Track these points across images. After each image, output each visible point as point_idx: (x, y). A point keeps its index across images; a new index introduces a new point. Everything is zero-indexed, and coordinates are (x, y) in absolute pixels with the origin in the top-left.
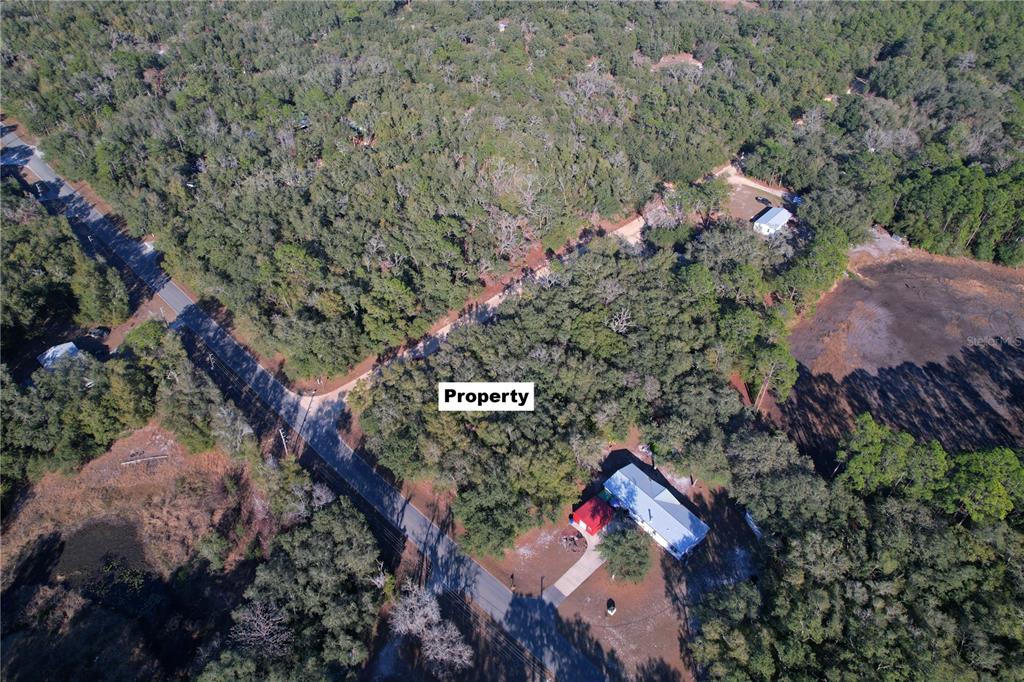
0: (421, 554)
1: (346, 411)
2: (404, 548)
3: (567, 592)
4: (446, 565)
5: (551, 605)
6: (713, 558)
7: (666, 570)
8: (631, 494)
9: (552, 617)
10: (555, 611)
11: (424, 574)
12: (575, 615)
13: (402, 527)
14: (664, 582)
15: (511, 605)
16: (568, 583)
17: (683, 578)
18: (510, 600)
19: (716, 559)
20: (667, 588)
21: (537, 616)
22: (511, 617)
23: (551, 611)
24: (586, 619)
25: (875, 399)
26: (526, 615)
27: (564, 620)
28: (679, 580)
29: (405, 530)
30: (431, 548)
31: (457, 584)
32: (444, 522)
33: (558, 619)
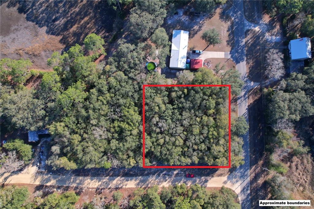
0: (248, 97)
1: (229, 173)
2: (251, 103)
3: (223, 53)
4: (245, 88)
5: (230, 54)
6: (179, 27)
7: (194, 35)
8: (182, 58)
9: (233, 51)
10: (231, 52)
11: (252, 91)
12: (227, 46)
13: (247, 110)
14: (197, 33)
15: (239, 63)
16: (220, 55)
17: (192, 29)
18: (239, 64)
19: (178, 26)
20: (199, 31)
21: (236, 54)
22: (242, 60)
23: (232, 53)
24: (226, 43)
25: (61, 21)
26: (239, 57)
27: (231, 48)
28: (194, 30)
29: (247, 109)
30: (245, 97)
31: (247, 80)
32: (235, 102)
33: (232, 49)
